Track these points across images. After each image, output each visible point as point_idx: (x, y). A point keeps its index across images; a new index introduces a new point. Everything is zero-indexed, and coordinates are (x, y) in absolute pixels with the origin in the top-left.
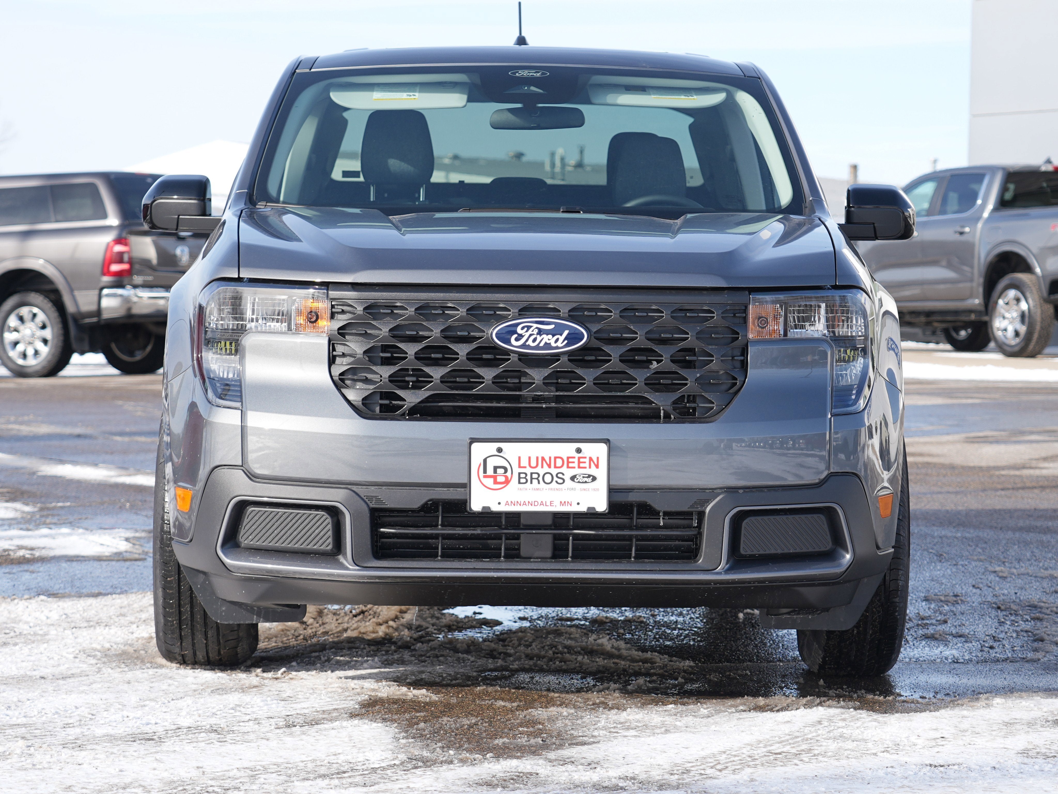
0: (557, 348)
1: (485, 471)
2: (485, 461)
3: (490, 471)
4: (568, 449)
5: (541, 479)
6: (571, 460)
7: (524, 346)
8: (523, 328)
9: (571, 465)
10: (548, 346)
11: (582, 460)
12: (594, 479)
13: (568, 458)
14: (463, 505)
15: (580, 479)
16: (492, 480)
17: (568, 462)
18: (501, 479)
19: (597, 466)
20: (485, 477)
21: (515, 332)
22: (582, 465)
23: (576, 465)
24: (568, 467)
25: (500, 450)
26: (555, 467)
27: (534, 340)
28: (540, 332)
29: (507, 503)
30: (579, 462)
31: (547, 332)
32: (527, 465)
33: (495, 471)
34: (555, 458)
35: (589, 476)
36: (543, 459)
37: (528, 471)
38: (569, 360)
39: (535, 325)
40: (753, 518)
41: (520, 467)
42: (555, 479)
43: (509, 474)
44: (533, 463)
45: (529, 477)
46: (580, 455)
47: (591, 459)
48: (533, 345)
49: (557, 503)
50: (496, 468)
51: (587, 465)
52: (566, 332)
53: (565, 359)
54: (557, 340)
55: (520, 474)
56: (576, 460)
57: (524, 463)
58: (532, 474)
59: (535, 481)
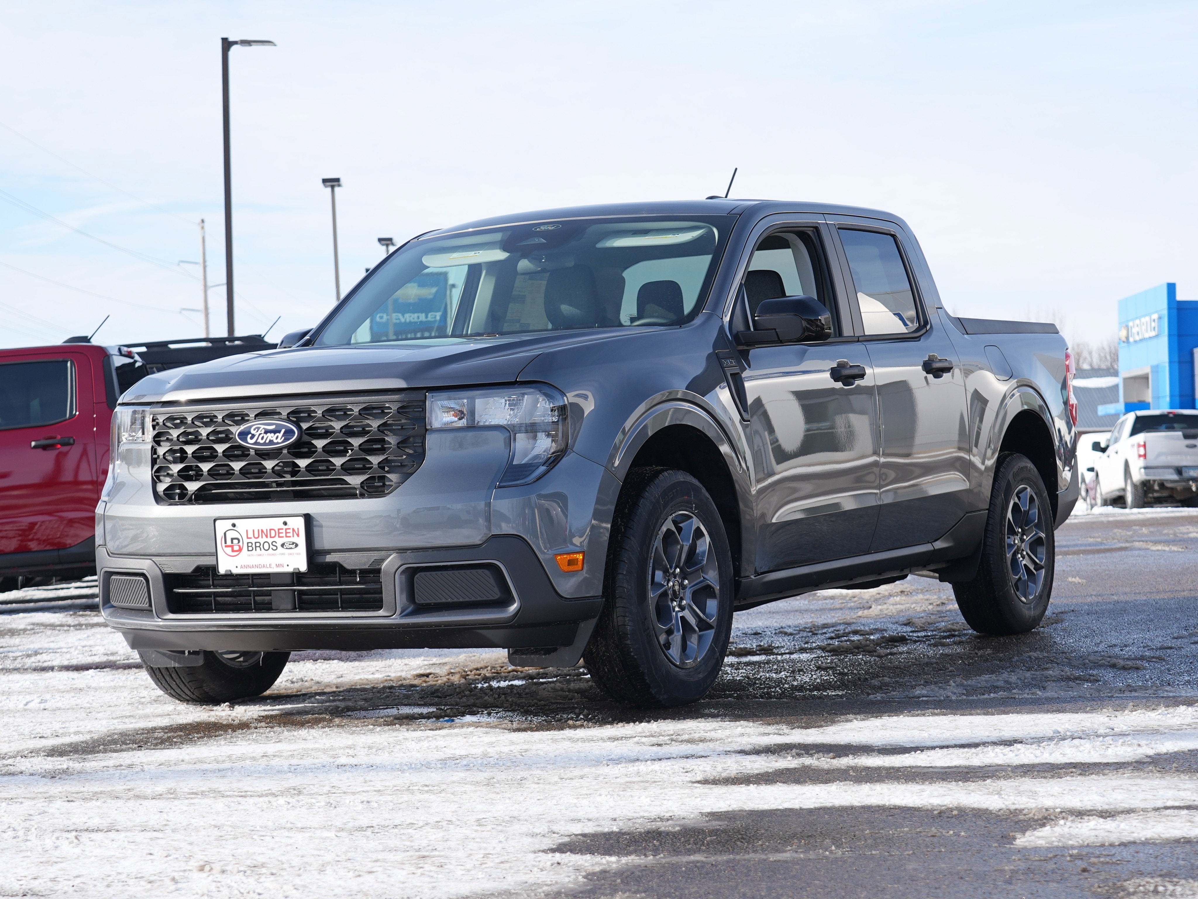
0: (278, 443)
1: (226, 543)
2: (225, 534)
3: (229, 542)
4: (277, 523)
5: (261, 546)
6: (281, 531)
7: (256, 443)
8: (254, 430)
9: (281, 535)
10: (271, 442)
11: (288, 531)
12: (297, 545)
13: (279, 529)
14: (214, 569)
15: (287, 545)
16: (230, 548)
17: (279, 533)
18: (236, 548)
19: (298, 535)
20: (226, 546)
21: (249, 433)
22: (288, 535)
23: (284, 535)
24: (279, 537)
25: (234, 525)
26: (271, 537)
27: (262, 438)
28: (267, 432)
29: (241, 567)
30: (286, 533)
31: (271, 432)
32: (252, 536)
33: (232, 542)
34: (270, 530)
35: (293, 543)
36: (262, 531)
37: (253, 540)
38: (288, 452)
39: (263, 427)
40: (422, 574)
41: (248, 538)
42: (271, 546)
43: (241, 544)
44: (256, 536)
45: (254, 546)
46: (286, 527)
47: (293, 530)
48: (262, 442)
49: (274, 565)
50: (232, 539)
51: (291, 535)
52: (283, 431)
53: (285, 451)
54: (277, 438)
55: (248, 543)
56: (284, 531)
57: (250, 535)
58: (256, 543)
59: (258, 549)
